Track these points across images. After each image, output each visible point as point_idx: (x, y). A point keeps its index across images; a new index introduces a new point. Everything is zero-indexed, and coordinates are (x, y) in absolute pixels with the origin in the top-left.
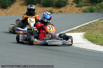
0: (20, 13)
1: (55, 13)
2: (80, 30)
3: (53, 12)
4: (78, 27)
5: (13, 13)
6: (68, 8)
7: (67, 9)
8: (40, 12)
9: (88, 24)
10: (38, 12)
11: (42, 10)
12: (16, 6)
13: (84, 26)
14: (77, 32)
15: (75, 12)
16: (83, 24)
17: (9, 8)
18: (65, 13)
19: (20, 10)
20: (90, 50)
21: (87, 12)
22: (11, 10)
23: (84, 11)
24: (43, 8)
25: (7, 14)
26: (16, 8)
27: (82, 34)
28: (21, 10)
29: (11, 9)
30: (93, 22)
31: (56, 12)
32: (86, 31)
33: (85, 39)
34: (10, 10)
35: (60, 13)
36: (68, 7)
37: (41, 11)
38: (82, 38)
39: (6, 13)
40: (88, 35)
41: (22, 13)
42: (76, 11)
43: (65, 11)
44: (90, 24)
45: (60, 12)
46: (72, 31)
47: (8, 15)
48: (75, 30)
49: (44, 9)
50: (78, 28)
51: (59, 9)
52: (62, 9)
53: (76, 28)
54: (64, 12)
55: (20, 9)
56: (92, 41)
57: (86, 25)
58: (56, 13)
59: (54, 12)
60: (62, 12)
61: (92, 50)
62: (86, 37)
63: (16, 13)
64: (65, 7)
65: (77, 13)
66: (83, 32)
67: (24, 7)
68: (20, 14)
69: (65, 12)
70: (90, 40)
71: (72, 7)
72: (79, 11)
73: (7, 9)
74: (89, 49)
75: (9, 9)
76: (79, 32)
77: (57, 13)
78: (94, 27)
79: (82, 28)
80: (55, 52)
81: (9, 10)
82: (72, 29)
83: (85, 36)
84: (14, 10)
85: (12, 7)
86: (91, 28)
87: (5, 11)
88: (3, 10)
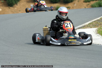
2: (91, 25)
5: (20, 11)
7: (75, 5)
9: (99, 19)
14: (89, 28)
16: (94, 19)
17: (15, 5)
18: (73, 9)
21: (95, 7)
23: (93, 6)
27: (94, 29)
29: (17, 7)
32: (98, 26)
39: (13, 11)
46: (84, 27)
48: (87, 25)
50: (90, 24)
52: (70, 5)
53: (87, 23)
65: (85, 8)
66: (95, 27)
72: (87, 6)
75: (15, 7)
76: (91, 28)
79: (94, 23)
81: (16, 8)
82: (83, 25)
84: (21, 8)
87: (11, 9)
88: (9, 8)
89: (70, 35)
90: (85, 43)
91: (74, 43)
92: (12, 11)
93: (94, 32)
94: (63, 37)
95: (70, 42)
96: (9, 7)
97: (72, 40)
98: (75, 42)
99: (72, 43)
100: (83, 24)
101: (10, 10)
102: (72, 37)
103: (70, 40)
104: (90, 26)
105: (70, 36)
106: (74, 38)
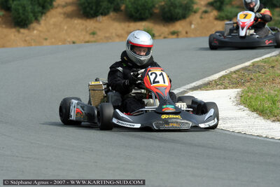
0: (65, 40)
1: (160, 36)
2: (226, 81)
3: (154, 36)
4: (223, 73)
5: (46, 39)
6: (193, 22)
7: (193, 26)
8: (118, 36)
9: (249, 66)
10: (114, 35)
11: (124, 29)
12: (52, 21)
13: (238, 71)
14: (220, 89)
16: (238, 64)
17: (34, 25)
18: (187, 37)
19: (64, 32)
20: (255, 137)
22: (41, 31)
24: (127, 24)
25: (29, 43)
26: (55, 24)
27: (233, 92)
28: (66, 30)
29: (40, 29)
30: (263, 61)
31: (162, 33)
32: (243, 84)
33: (242, 107)
34: (37, 30)
35: (174, 36)
36: (195, 19)
37: (120, 32)
38: (234, 104)
39: (27, 38)
40: (251, 95)
41: (69, 40)
42: (215, 30)
43: (188, 30)
44: (253, 65)
45: (173, 33)
46: (207, 86)
47: (33, 44)
48: (215, 81)
49: (128, 26)
50: (224, 77)
51: (170, 27)
52: (179, 26)
53: (216, 76)
54: (184, 33)
55: (66, 28)
56: (262, 112)
57: (245, 69)
58: (163, 36)
59: (156, 34)
60: (178, 35)
61: (261, 136)
62: (244, 101)
63: (53, 40)
64: (188, 20)
66: (236, 87)
67: (76, 22)
68: (64, 42)
69: (187, 33)
70: (255, 110)
71: (206, 20)
73: (29, 29)
74: (251, 135)
75: (34, 29)
76: (224, 89)
77: (165, 38)
78: (264, 73)
79: (234, 76)
80: (162, 144)
81: (35, 32)
82: (206, 80)
83: (243, 99)
84: (48, 31)
85: (42, 22)
86: (257, 75)
87: (23, 33)
88: (19, 32)
89: (165, 104)
90: (202, 126)
91: (175, 125)
92: (25, 41)
93: (232, 98)
94: (147, 108)
95: (166, 122)
96: (18, 28)
97: (171, 116)
98: (177, 123)
99: (171, 125)
100: (205, 77)
101: (20, 35)
102: (170, 108)
103: (164, 117)
104: (222, 84)
105: (164, 107)
106: (174, 110)
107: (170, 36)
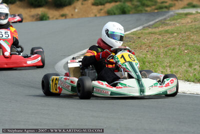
1: (53, 18)
3: (48, 18)
6: (77, 7)
7: (76, 10)
11: (26, 14)
15: (92, 15)
18: (72, 18)
30: (132, 33)
31: (55, 15)
35: (64, 18)
42: (92, 13)
43: (73, 13)
44: (125, 37)
45: (63, 16)
49: (30, 11)
51: (60, 11)
52: (66, 10)
54: (70, 15)
58: (55, 17)
59: (51, 17)
60: (66, 17)
64: (72, 6)
69: (72, 15)
71: (85, 6)
72: (99, 13)
77: (57, 19)
78: (134, 42)
86: (129, 43)
107: (61, 18)
